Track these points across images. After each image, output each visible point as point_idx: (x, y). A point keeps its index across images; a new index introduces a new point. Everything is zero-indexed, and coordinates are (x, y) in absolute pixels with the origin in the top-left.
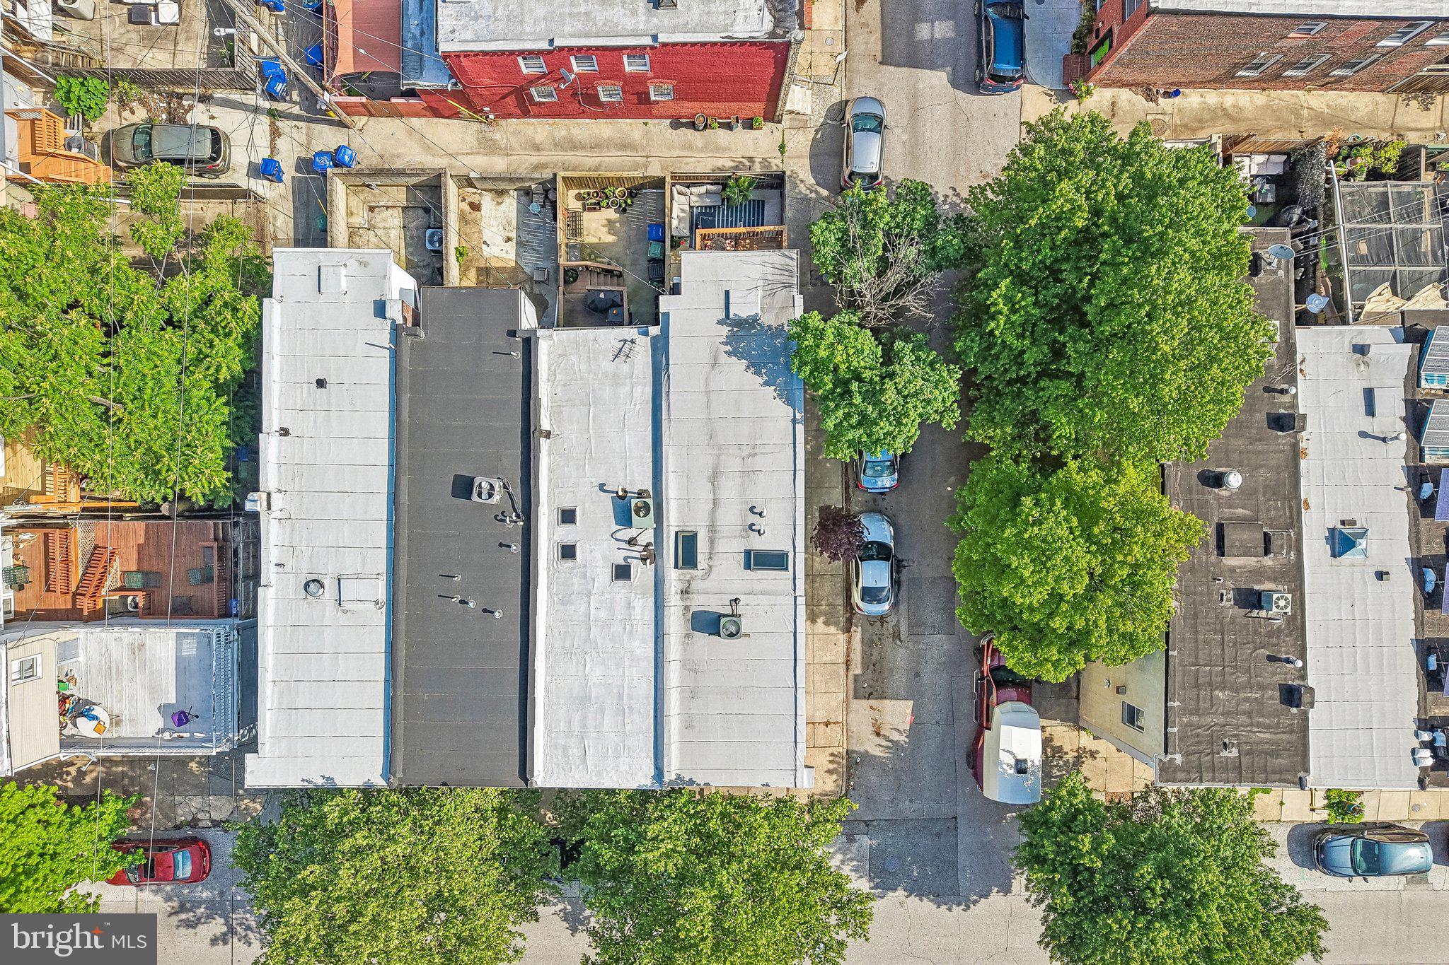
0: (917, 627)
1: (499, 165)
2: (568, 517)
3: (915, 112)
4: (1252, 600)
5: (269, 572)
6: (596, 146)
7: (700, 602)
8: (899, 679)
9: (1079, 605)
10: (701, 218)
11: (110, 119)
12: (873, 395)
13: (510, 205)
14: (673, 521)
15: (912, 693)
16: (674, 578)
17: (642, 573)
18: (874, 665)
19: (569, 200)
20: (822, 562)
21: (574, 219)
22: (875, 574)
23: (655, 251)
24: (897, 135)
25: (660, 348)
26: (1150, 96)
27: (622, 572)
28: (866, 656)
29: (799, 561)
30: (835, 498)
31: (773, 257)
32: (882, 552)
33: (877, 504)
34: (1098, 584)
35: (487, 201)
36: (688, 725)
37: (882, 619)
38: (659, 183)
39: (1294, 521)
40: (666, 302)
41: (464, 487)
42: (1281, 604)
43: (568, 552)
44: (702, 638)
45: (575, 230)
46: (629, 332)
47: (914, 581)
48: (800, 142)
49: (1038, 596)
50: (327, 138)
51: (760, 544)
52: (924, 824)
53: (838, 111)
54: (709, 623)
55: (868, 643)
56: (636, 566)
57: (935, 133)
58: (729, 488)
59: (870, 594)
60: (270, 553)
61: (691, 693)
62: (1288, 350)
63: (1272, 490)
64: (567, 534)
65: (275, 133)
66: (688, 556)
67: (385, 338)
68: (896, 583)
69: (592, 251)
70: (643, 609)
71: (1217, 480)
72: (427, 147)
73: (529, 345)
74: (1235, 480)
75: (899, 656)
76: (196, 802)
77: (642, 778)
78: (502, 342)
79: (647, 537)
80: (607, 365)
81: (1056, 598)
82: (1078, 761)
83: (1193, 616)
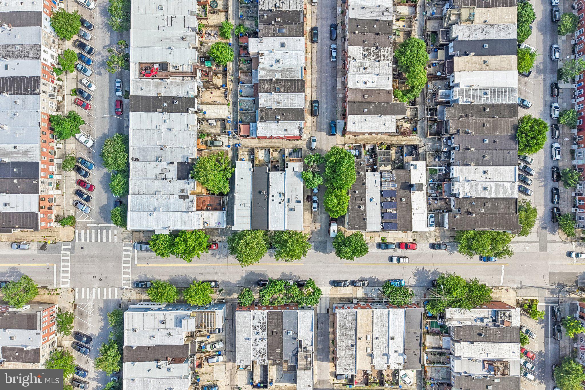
0: (321, 213)
1: (261, 145)
2: (273, 196)
3: (321, 138)
4: (360, 207)
5: (235, 203)
6: (275, 143)
7: (290, 207)
8: (319, 220)
9: (336, 206)
10: (290, 154)
11: (206, 139)
12: (311, 181)
13: (263, 151)
14: (286, 197)
15: (321, 222)
16: (286, 204)
17: (283, 203)
18: (315, 219)
19: (271, 151)
20: (307, 203)
21: (272, 153)
22: (315, 205)
23: (284, 158)
24: (318, 142)
25: (285, 174)
26: (354, 136)
27: (280, 203)
28: (314, 217)
29: (302, 202)
30: (310, 194)
31: (299, 163)
32: (316, 202)
33: (315, 195)
34: (338, 204)
35: (260, 151)
36: (288, 222)
37: (316, 211)
38: (284, 149)
39: (365, 197)
40: (286, 169)
41: (260, 192)
42: (362, 208)
43: (273, 200)
44: (290, 212)
45: (272, 155)
46: (281, 172)
47: (321, 206)
48: (305, 143)
49: (331, 206)
50: (237, 142)
51: (298, 200)
52: (322, 242)
53: (310, 138)
54: (292, 210)
55: (314, 215)
56: (282, 202)
57: (324, 141)
58: (294, 193)
59: (314, 208)
60: (236, 201)
61: (289, 218)
62: (365, 175)
63: (363, 193)
64: (273, 198)
65: (229, 141)
66: (288, 201)
67: (250, 173)
68: (318, 206)
69: (274, 158)
70: (283, 208)
71: (355, 192)
72: (251, 143)
73: (268, 174)
74: (357, 192)
75: (318, 217)
76: (216, 238)
77: (283, 229)
78: (265, 174)
79: (283, 199)
80: (278, 176)
81: (333, 206)
82: (344, 232)
83: (352, 209)
